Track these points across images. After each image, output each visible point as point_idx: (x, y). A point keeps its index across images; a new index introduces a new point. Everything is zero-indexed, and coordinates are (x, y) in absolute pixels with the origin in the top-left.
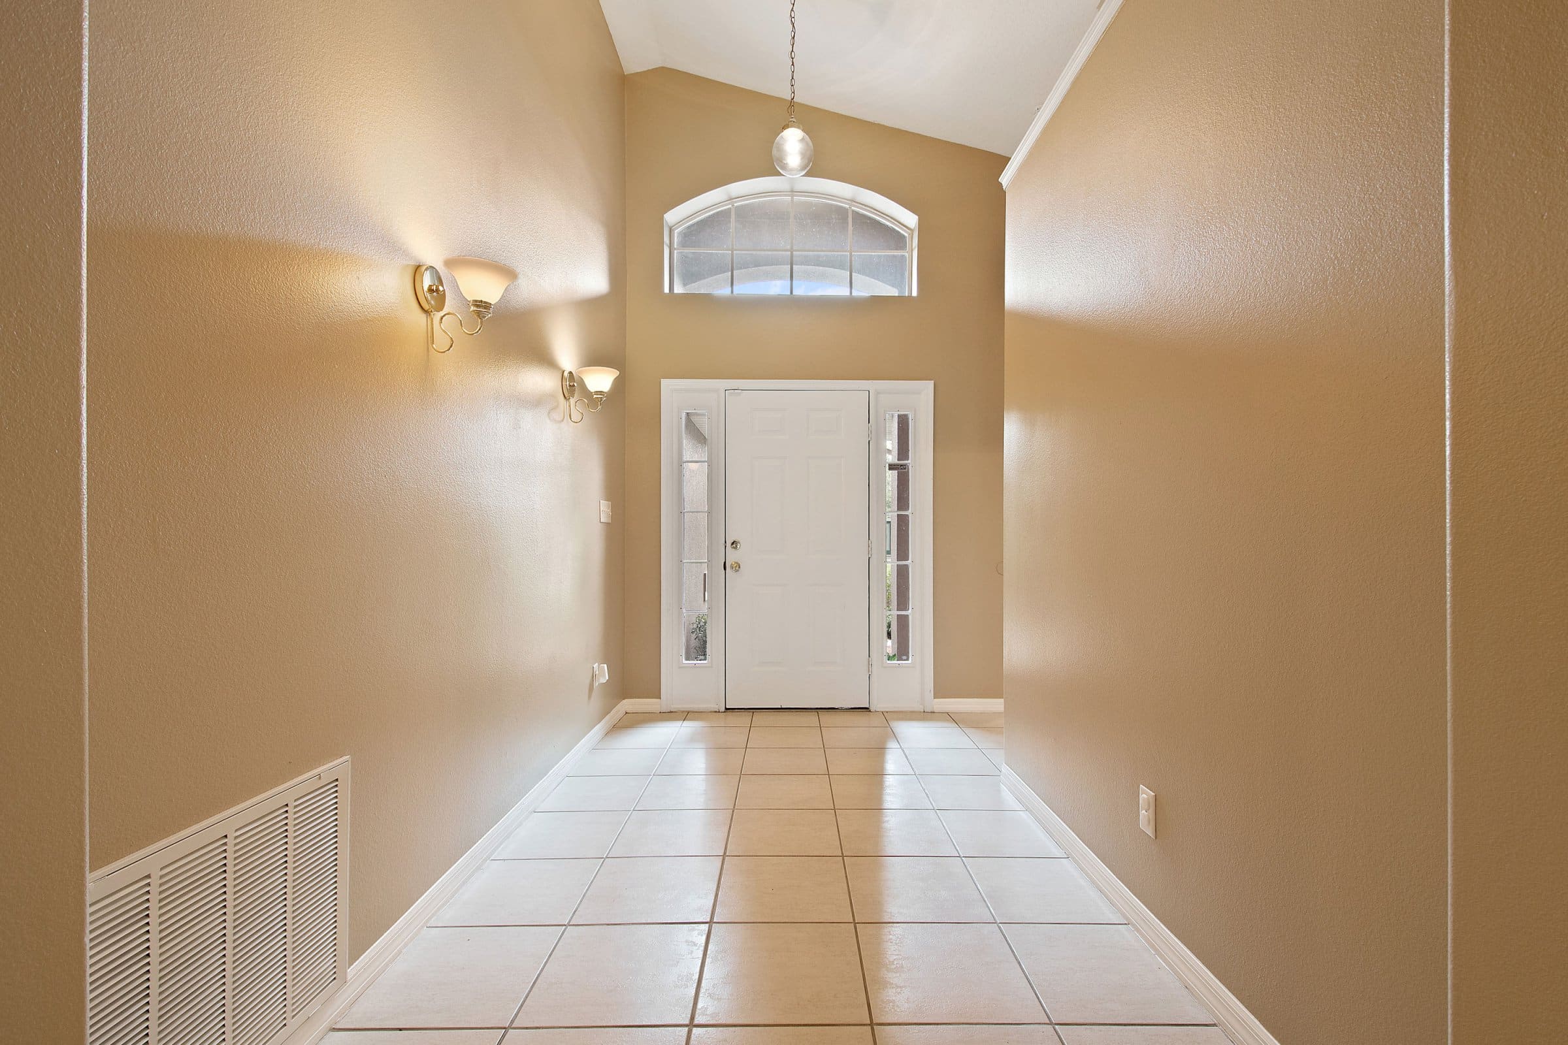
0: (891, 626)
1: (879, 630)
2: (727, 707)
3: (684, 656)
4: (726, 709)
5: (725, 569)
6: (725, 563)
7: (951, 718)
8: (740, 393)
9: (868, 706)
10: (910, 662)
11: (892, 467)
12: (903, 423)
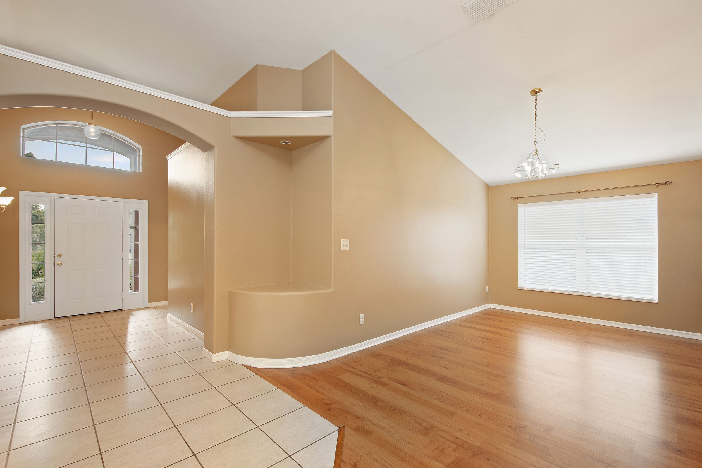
0: (131, 285)
1: (126, 286)
2: (55, 317)
3: (32, 300)
4: (55, 318)
5: (54, 265)
6: (54, 263)
7: (154, 308)
8: (62, 199)
9: (121, 309)
10: (139, 292)
11: (132, 227)
12: (137, 213)
